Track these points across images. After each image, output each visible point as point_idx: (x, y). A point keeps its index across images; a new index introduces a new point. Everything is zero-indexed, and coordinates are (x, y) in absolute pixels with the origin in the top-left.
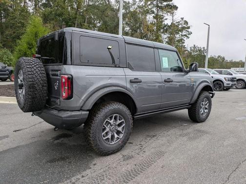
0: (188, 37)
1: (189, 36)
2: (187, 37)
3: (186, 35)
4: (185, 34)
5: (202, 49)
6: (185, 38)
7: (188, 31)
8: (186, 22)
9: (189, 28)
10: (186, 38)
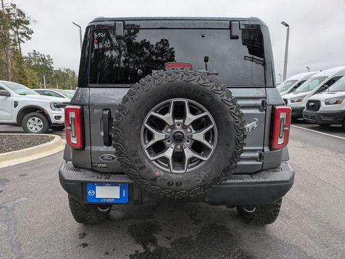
0: (29, 38)
1: (30, 36)
2: (27, 36)
3: (23, 34)
4: (23, 31)
5: (47, 58)
6: (24, 39)
7: (27, 28)
8: (21, 13)
9: (27, 23)
10: (25, 37)
